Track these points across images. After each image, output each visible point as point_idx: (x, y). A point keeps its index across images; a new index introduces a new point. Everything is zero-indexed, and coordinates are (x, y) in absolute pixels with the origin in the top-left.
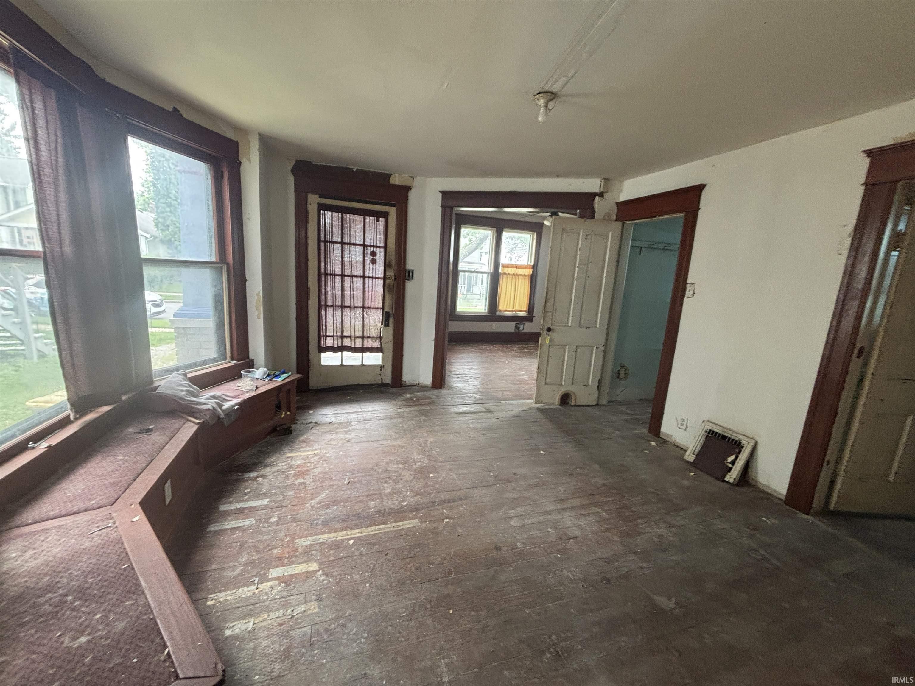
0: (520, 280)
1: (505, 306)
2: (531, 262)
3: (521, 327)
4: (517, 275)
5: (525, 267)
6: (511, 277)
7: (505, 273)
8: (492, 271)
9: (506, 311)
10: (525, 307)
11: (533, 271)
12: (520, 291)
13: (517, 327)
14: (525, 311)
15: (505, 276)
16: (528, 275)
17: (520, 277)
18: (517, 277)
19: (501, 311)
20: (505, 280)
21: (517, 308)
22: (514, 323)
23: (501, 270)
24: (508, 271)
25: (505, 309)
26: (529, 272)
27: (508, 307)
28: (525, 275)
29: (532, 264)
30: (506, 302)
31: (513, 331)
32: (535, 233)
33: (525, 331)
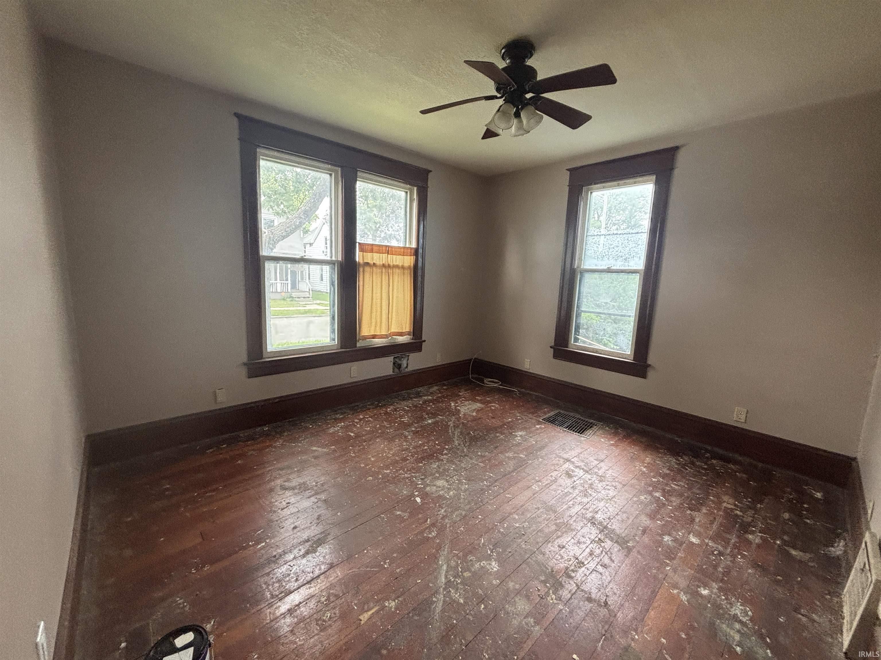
0: (396, 277)
1: (373, 328)
2: (410, 242)
3: (404, 363)
4: (389, 266)
5: (402, 251)
6: (379, 270)
7: (367, 264)
8: (340, 259)
9: (374, 337)
10: (407, 327)
11: (417, 260)
12: (397, 297)
13: (397, 366)
14: (409, 334)
15: (367, 269)
16: (409, 267)
17: (397, 271)
18: (390, 271)
19: (365, 338)
20: (367, 276)
21: (394, 329)
22: (391, 359)
23: (359, 257)
24: (373, 258)
25: (372, 333)
26: (409, 261)
27: (378, 328)
28: (403, 267)
29: (414, 245)
30: (374, 321)
31: (391, 372)
32: (415, 188)
33: (410, 368)
